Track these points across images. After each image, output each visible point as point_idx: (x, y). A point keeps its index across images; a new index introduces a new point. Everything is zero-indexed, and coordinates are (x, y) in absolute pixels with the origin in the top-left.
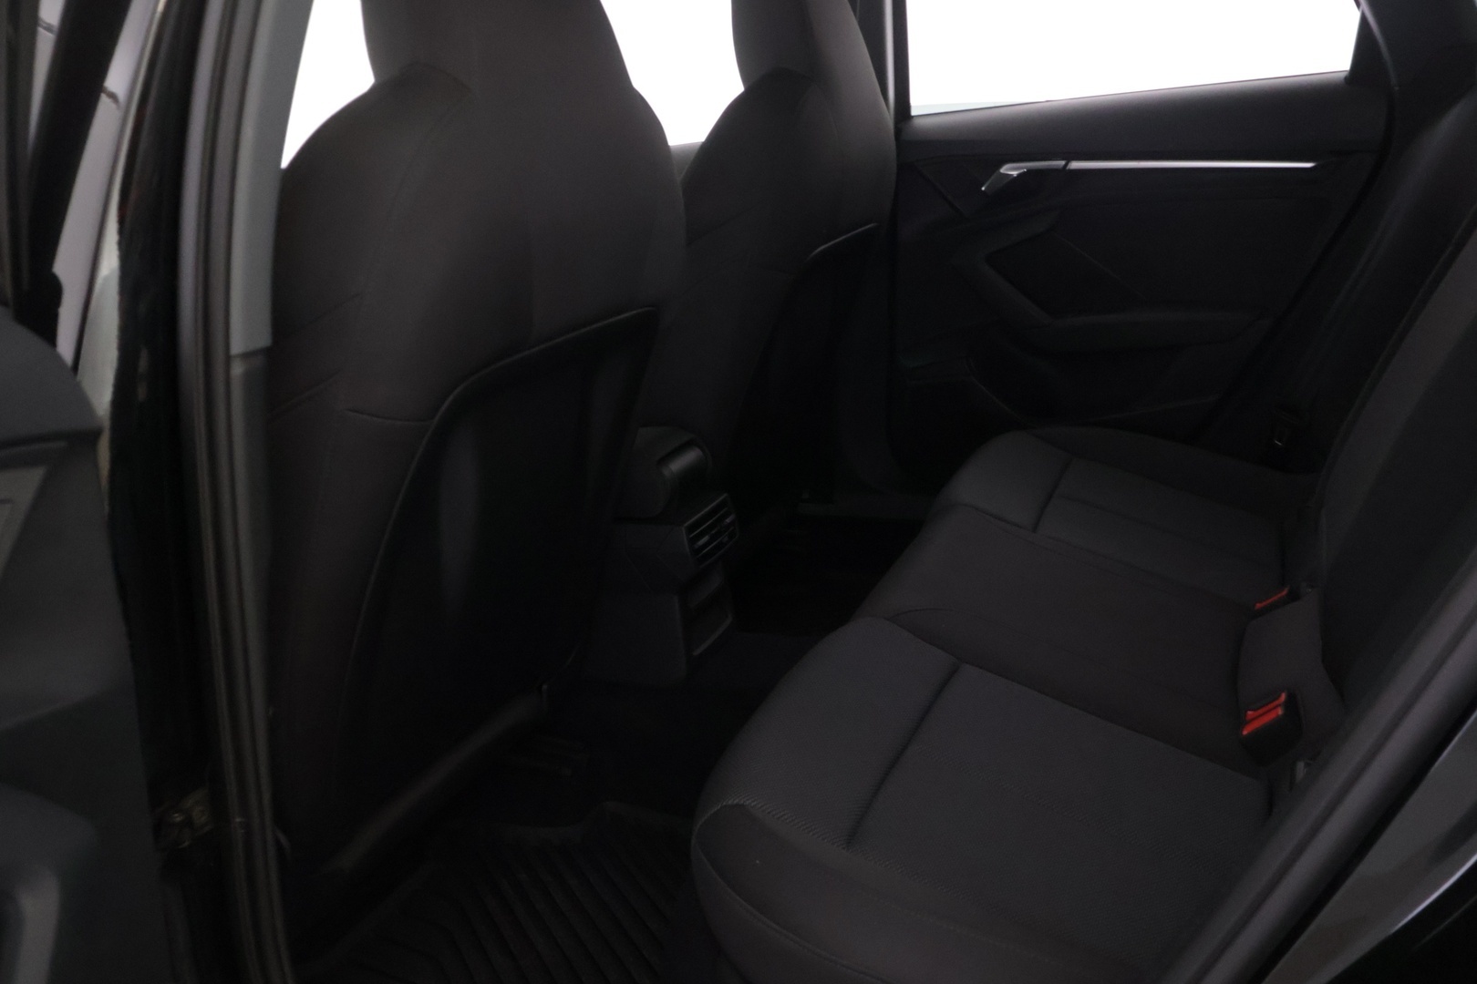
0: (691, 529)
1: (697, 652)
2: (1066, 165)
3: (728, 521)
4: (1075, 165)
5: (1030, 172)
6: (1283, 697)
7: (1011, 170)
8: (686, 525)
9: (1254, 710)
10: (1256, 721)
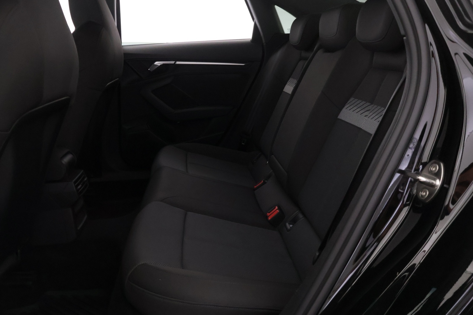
0: (75, 182)
1: (79, 228)
2: (175, 63)
3: (85, 179)
4: (178, 63)
5: (164, 65)
6: (277, 208)
7: (158, 63)
8: (73, 181)
9: (269, 213)
10: (271, 216)
